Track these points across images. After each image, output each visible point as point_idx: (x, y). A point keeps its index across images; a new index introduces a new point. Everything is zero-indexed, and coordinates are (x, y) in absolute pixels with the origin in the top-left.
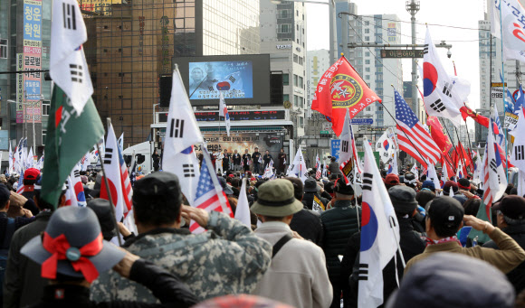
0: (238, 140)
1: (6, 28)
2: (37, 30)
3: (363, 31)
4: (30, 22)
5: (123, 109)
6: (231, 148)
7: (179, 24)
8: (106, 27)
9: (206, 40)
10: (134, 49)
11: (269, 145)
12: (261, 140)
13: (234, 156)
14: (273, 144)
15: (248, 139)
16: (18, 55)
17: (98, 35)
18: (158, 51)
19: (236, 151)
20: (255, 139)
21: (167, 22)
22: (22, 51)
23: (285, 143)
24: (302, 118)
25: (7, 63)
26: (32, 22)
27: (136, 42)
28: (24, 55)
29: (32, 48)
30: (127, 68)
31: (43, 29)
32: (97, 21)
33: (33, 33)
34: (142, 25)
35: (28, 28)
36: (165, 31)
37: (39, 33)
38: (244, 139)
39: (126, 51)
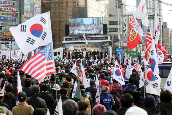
0: (92, 47)
1: (18, 7)
2: (29, 7)
3: (148, 5)
4: (26, 4)
5: (60, 34)
6: (89, 50)
7: (80, 4)
8: (54, 5)
9: (89, 10)
10: (64, 13)
11: (103, 48)
12: (100, 47)
13: (90, 52)
14: (104, 48)
15: (95, 47)
16: (22, 16)
17: (52, 8)
18: (72, 13)
19: (91, 51)
20: (98, 47)
21: (76, 3)
22: (23, 15)
23: (108, 48)
24: (125, 36)
25: (18, 19)
26: (27, 5)
27: (65, 10)
28: (24, 16)
29: (27, 14)
30: (61, 20)
31: (30, 7)
32: (51, 3)
33: (27, 8)
34: (67, 4)
35: (25, 7)
36: (75, 6)
37: (29, 8)
38: (94, 46)
39: (61, 14)
